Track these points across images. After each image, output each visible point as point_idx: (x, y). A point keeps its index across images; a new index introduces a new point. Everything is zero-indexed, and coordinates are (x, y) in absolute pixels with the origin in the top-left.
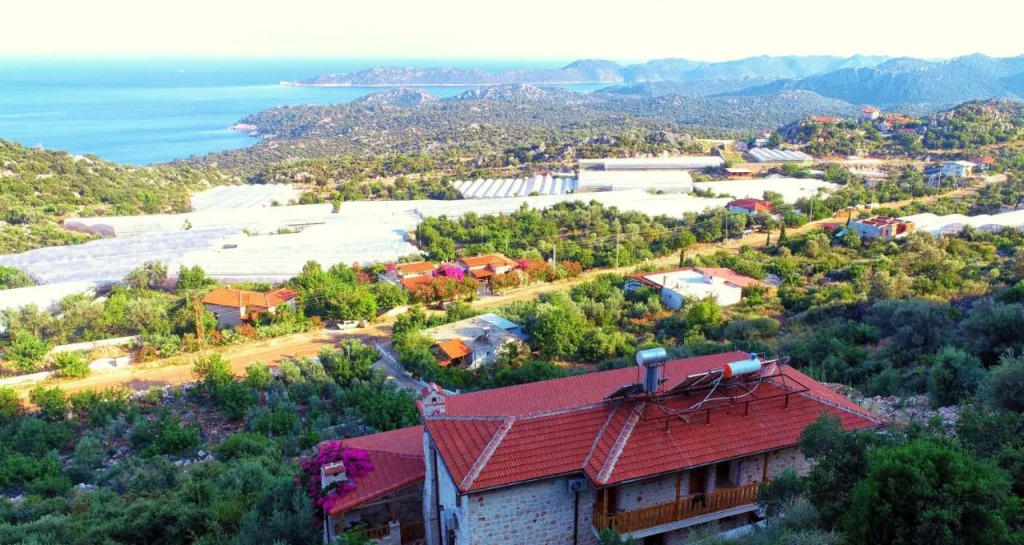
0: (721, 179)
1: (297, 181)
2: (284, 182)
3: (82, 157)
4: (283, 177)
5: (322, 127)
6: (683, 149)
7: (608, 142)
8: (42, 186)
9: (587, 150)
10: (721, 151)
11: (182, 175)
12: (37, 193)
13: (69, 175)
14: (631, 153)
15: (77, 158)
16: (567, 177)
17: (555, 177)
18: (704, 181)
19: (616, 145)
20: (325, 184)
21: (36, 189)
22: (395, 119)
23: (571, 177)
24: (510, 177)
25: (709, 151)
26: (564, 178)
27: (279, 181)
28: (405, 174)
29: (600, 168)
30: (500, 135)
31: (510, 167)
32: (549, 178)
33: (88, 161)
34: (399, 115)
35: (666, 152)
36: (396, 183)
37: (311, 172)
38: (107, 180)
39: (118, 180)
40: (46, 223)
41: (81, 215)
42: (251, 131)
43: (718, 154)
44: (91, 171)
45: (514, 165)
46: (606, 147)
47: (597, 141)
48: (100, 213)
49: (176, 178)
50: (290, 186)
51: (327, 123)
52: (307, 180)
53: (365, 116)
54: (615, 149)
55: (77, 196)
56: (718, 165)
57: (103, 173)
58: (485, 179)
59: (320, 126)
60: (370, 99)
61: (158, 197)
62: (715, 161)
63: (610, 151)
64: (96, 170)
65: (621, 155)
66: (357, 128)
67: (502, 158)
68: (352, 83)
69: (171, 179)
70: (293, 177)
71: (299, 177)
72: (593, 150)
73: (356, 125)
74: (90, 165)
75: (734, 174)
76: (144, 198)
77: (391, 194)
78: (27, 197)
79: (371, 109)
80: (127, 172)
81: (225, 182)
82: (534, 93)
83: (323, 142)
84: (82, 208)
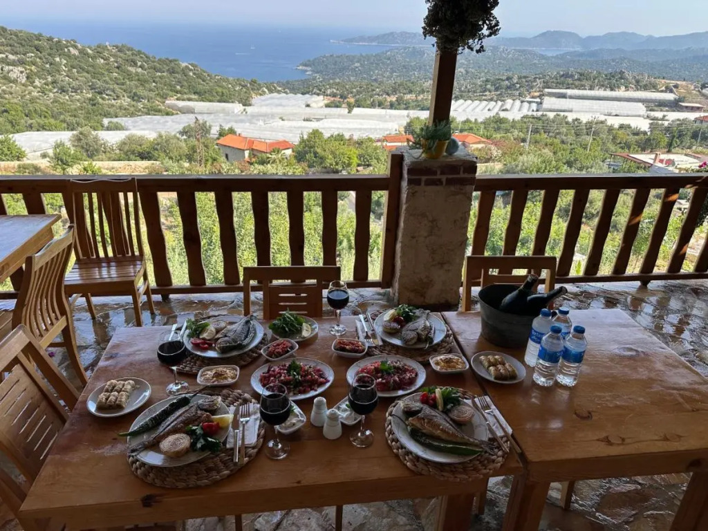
0: (674, 111)
1: (327, 95)
2: (318, 95)
3: (187, 64)
4: (318, 92)
5: (353, 70)
6: (639, 86)
7: (572, 76)
8: (157, 80)
9: (553, 82)
10: (674, 90)
11: (250, 84)
12: (154, 84)
13: (177, 75)
14: (591, 86)
15: (184, 65)
16: (534, 102)
17: (522, 102)
18: (657, 111)
19: (579, 80)
20: (346, 98)
21: (154, 81)
22: (404, 66)
23: (537, 102)
24: (486, 100)
25: (663, 88)
26: (530, 102)
27: (315, 94)
28: (404, 94)
29: (563, 96)
30: (479, 79)
31: (487, 93)
32: (518, 103)
33: (190, 67)
34: (407, 64)
35: (623, 88)
36: (397, 101)
37: (337, 90)
38: (200, 81)
39: (207, 81)
40: (154, 102)
41: (177, 99)
42: (307, 71)
43: (671, 91)
44: (191, 74)
45: (490, 92)
46: (570, 81)
47: (563, 75)
48: (189, 100)
49: (246, 86)
50: (321, 97)
51: (357, 67)
52: (334, 95)
53: (383, 63)
54: (577, 83)
55: (178, 87)
56: (672, 99)
57: (199, 76)
58: (465, 100)
59: (352, 69)
60: (389, 53)
61: (230, 94)
62: (670, 97)
63: (572, 84)
64: (194, 74)
65: (582, 87)
66: (377, 71)
67: (481, 86)
68: (378, 43)
69: (243, 86)
70: (325, 92)
71: (329, 92)
72: (558, 83)
73: (377, 69)
74: (191, 70)
75: (687, 107)
76: (221, 94)
77: (392, 106)
78: (147, 85)
79: (389, 59)
80: (215, 78)
81: (279, 92)
82: (509, 54)
83: (352, 78)
84: (179, 95)
